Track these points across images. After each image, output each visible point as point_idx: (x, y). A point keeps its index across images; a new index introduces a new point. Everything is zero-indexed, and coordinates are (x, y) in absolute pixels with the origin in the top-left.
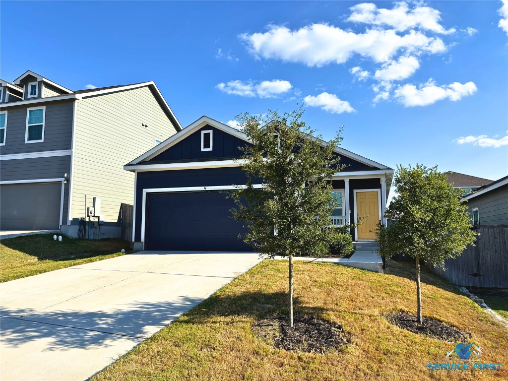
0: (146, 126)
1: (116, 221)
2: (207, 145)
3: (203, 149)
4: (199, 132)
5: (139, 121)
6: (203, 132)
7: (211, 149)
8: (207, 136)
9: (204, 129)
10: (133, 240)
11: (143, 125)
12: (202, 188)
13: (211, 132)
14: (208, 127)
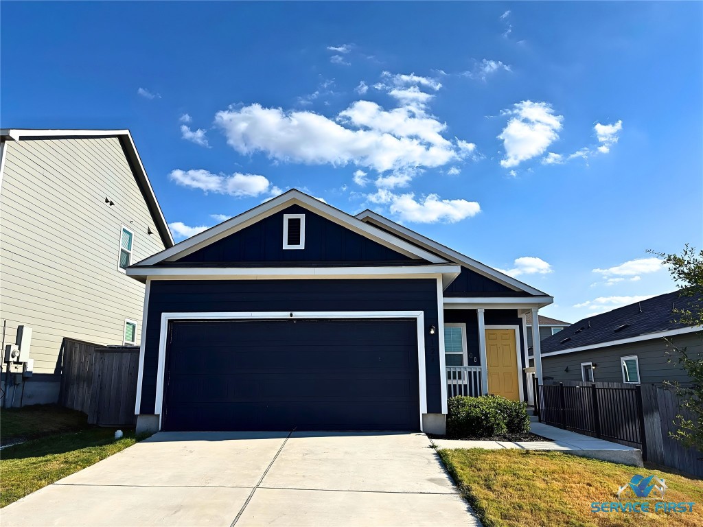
0: (112, 204)
1: (52, 372)
2: (294, 239)
3: (286, 246)
4: (279, 217)
5: (102, 194)
6: (286, 217)
7: (301, 246)
8: (294, 224)
9: (288, 211)
10: (137, 411)
11: (107, 201)
12: (284, 315)
13: (302, 217)
14: (295, 209)
